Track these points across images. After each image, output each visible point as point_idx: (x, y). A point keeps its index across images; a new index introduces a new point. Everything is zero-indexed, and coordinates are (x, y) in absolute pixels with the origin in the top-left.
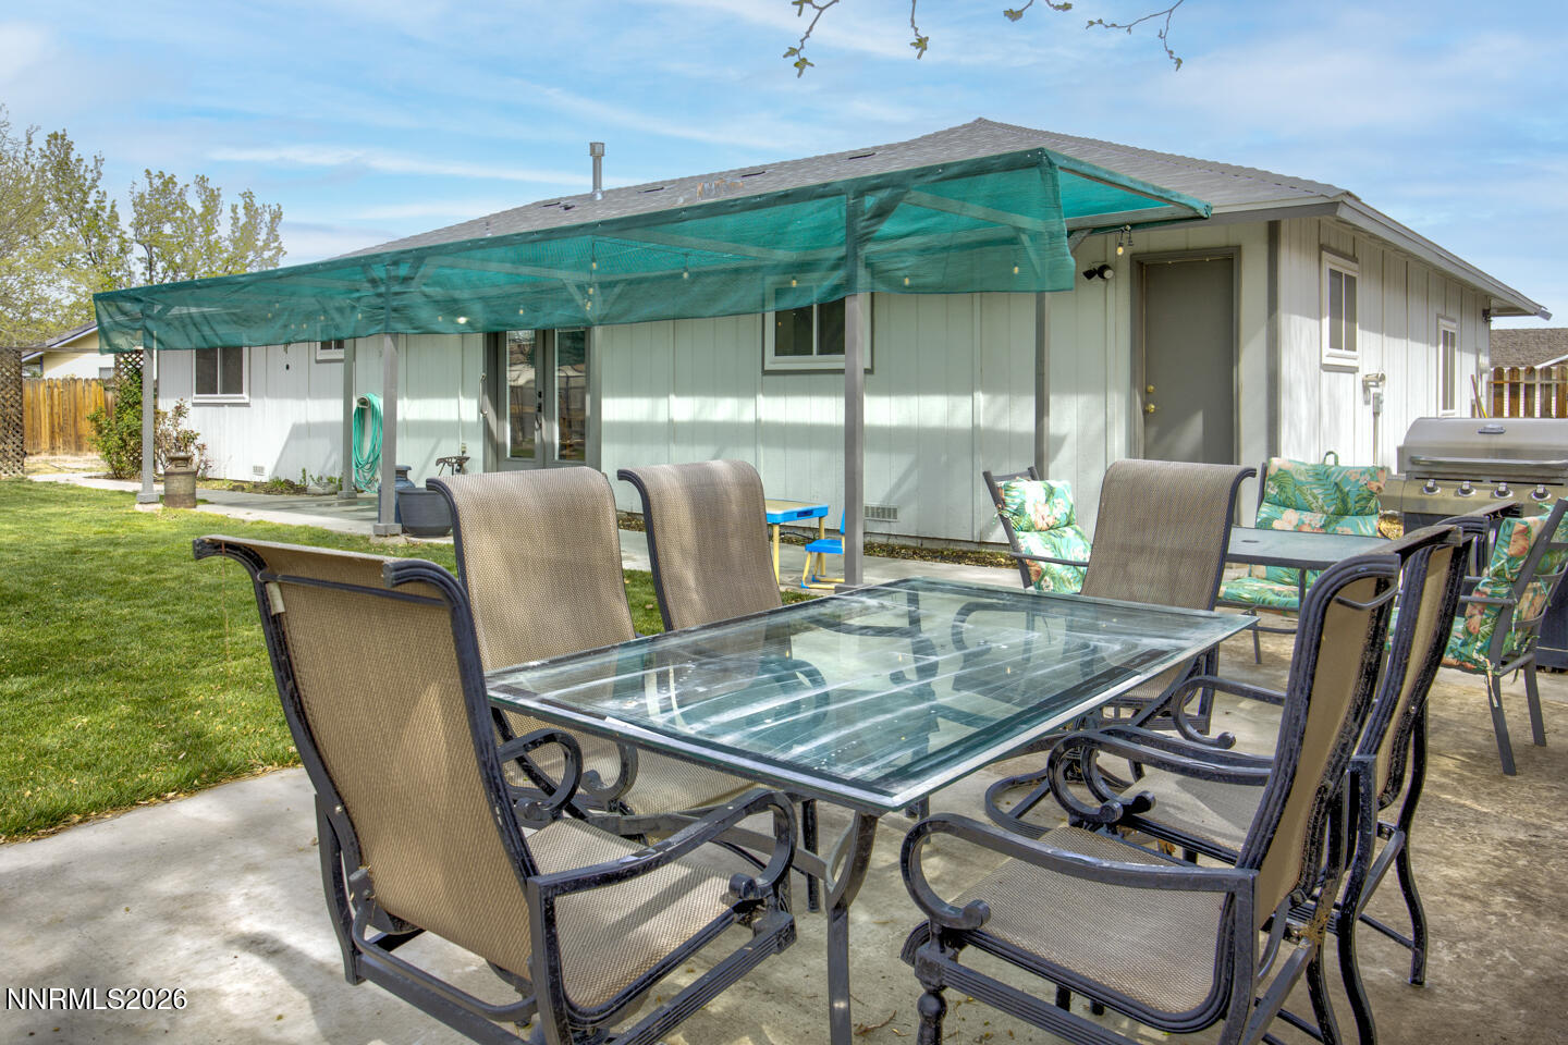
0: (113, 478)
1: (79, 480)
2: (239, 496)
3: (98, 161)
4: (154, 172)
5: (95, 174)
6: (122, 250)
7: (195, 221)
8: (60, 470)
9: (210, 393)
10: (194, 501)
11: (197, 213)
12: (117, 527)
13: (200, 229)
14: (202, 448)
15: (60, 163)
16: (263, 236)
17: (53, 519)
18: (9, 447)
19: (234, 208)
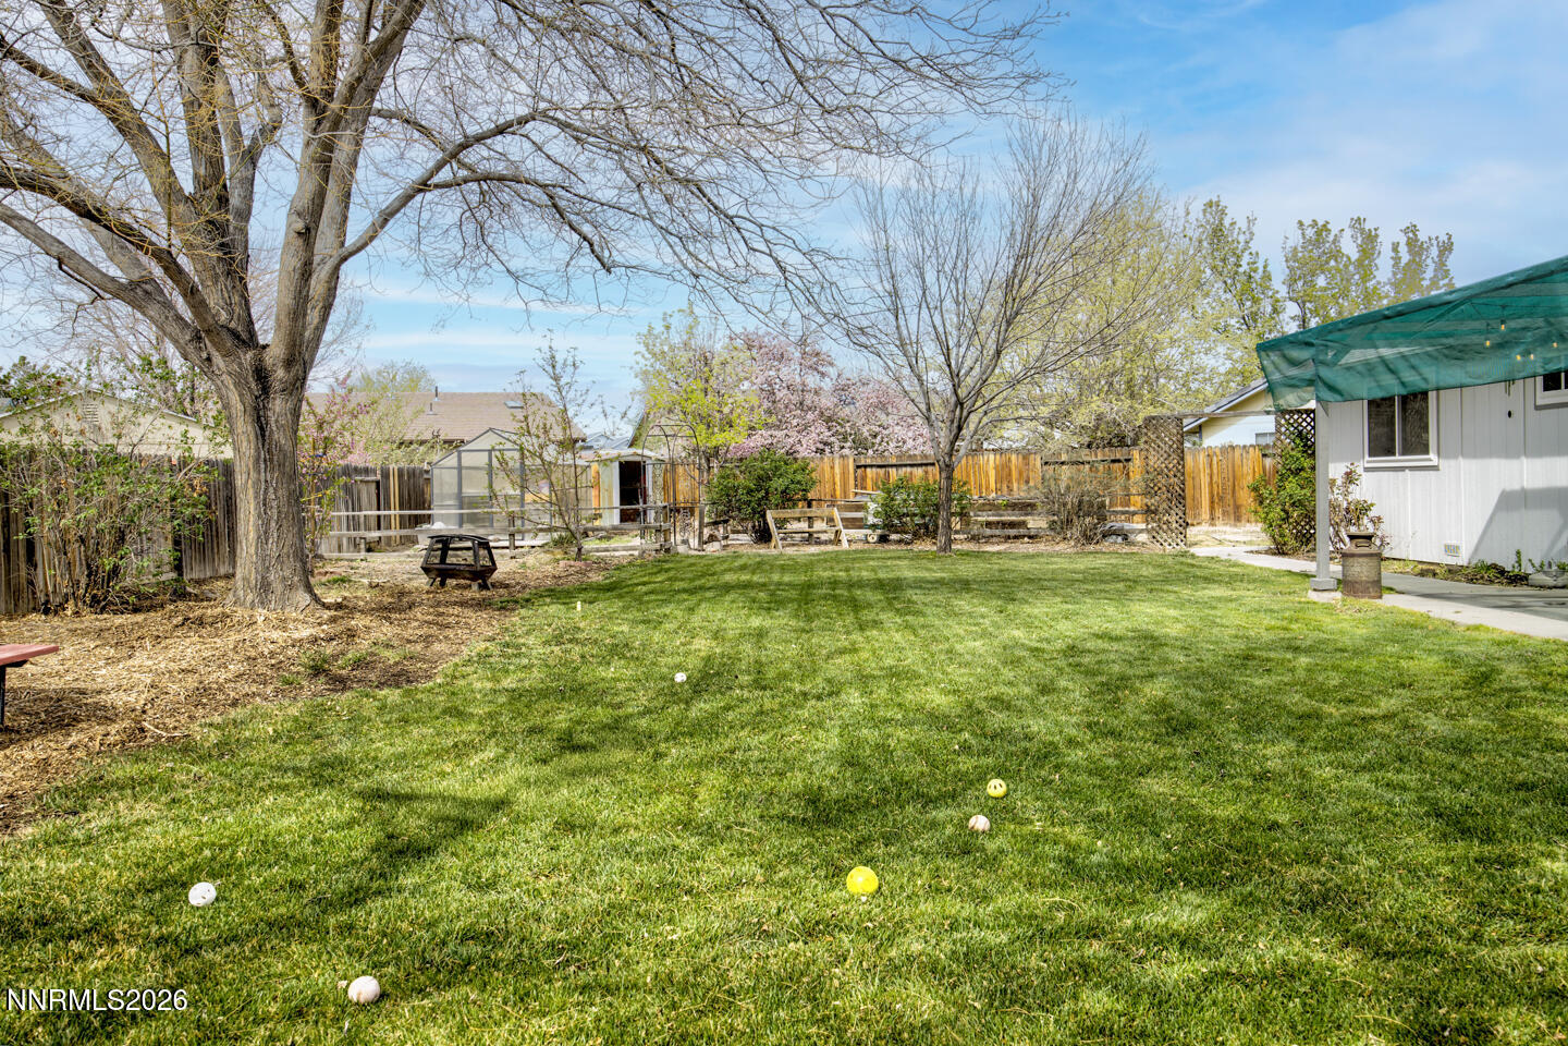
0: (1274, 554)
1: (1240, 555)
2: (1429, 584)
3: (1251, 221)
4: (1307, 222)
5: (1248, 235)
6: (1275, 311)
7: (1351, 268)
8: (1221, 542)
9: (1386, 455)
10: (1377, 588)
11: (1353, 260)
12: (1291, 622)
13: (1357, 277)
14: (1377, 521)
15: (1214, 231)
16: (1429, 273)
17: (1219, 605)
18: (1173, 519)
19: (1395, 247)
